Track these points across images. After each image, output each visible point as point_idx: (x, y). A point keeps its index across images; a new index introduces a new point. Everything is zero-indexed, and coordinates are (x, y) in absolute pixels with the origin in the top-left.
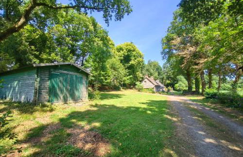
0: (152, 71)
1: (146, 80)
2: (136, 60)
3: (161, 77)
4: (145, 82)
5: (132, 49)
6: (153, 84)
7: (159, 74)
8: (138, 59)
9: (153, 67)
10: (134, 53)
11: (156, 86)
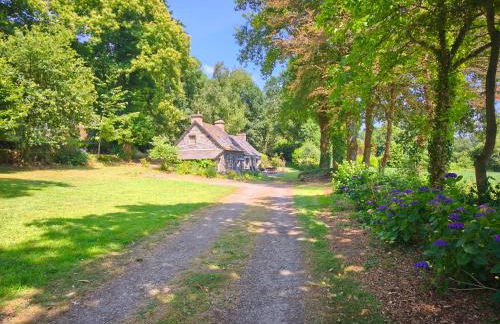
0: (225, 101)
1: (194, 131)
2: (155, 57)
3: (260, 124)
4: (193, 137)
5: (141, 10)
6: (218, 145)
7: (253, 114)
8: (162, 52)
9: (228, 89)
10: (150, 27)
11: (226, 153)
